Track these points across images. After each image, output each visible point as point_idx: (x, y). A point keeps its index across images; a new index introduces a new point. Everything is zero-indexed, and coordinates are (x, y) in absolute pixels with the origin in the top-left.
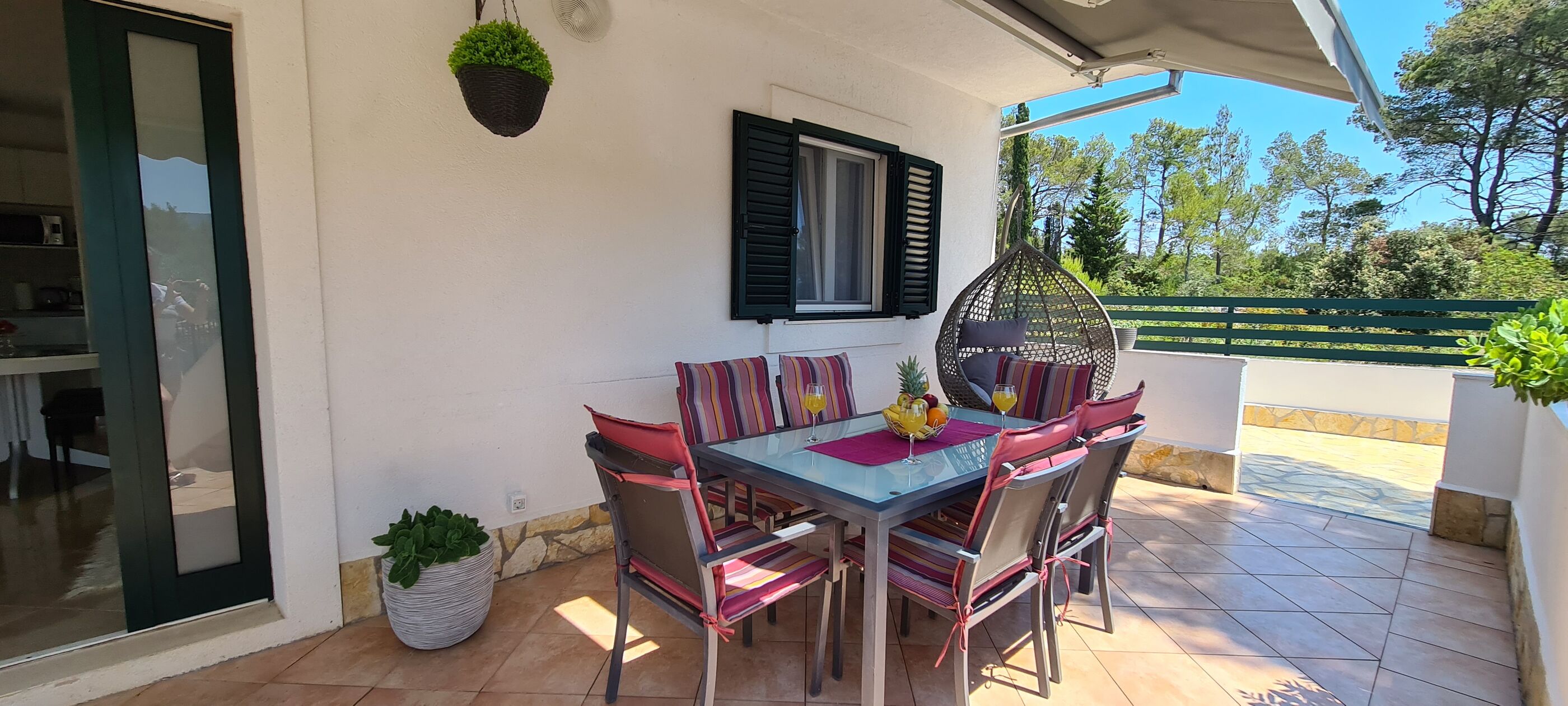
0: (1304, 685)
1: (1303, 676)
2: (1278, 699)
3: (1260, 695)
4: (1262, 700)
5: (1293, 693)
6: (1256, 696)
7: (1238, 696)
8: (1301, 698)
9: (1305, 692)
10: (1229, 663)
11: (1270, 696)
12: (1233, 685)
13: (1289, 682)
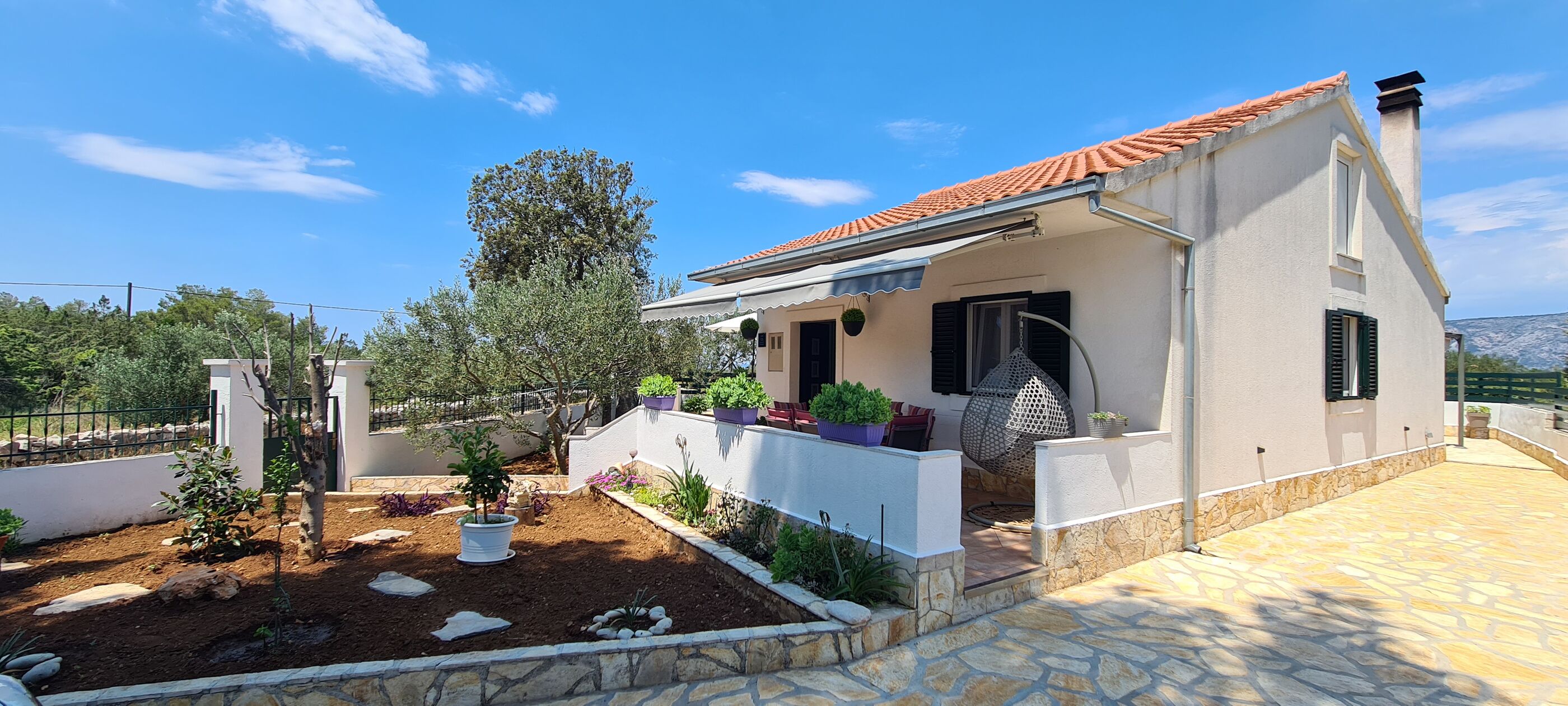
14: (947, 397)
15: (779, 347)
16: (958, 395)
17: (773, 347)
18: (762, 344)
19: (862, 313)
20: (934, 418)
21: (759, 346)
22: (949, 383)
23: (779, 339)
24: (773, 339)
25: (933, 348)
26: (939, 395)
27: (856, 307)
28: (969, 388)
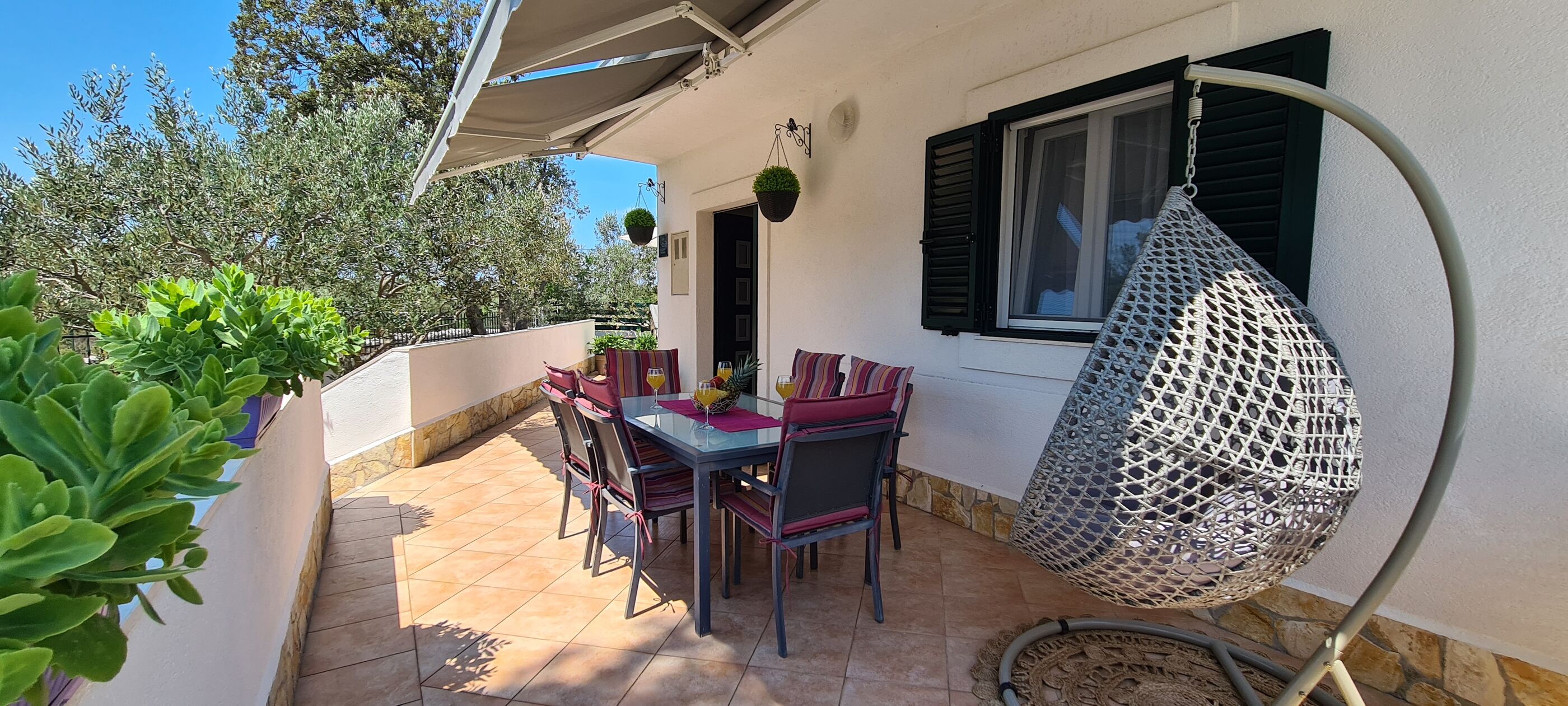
0: (477, 683)
1: (484, 692)
2: (484, 656)
3: (497, 650)
4: (493, 648)
5: (479, 669)
6: (498, 647)
7: (508, 639)
8: (472, 669)
9: (472, 677)
10: (540, 659)
11: (490, 654)
12: (518, 644)
13: (489, 676)
14: (952, 339)
15: (685, 256)
16: (976, 336)
17: (677, 257)
18: (663, 252)
19: (793, 176)
20: (909, 388)
21: (660, 256)
22: (958, 310)
23: (684, 240)
24: (677, 241)
25: (926, 234)
26: (936, 336)
27: (783, 165)
28: (1003, 320)
